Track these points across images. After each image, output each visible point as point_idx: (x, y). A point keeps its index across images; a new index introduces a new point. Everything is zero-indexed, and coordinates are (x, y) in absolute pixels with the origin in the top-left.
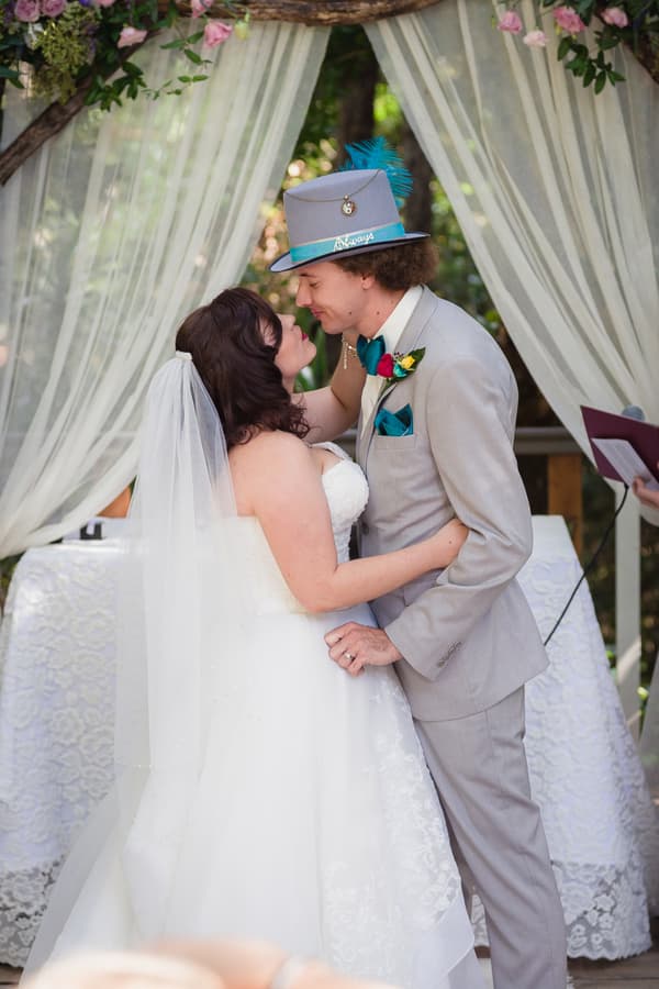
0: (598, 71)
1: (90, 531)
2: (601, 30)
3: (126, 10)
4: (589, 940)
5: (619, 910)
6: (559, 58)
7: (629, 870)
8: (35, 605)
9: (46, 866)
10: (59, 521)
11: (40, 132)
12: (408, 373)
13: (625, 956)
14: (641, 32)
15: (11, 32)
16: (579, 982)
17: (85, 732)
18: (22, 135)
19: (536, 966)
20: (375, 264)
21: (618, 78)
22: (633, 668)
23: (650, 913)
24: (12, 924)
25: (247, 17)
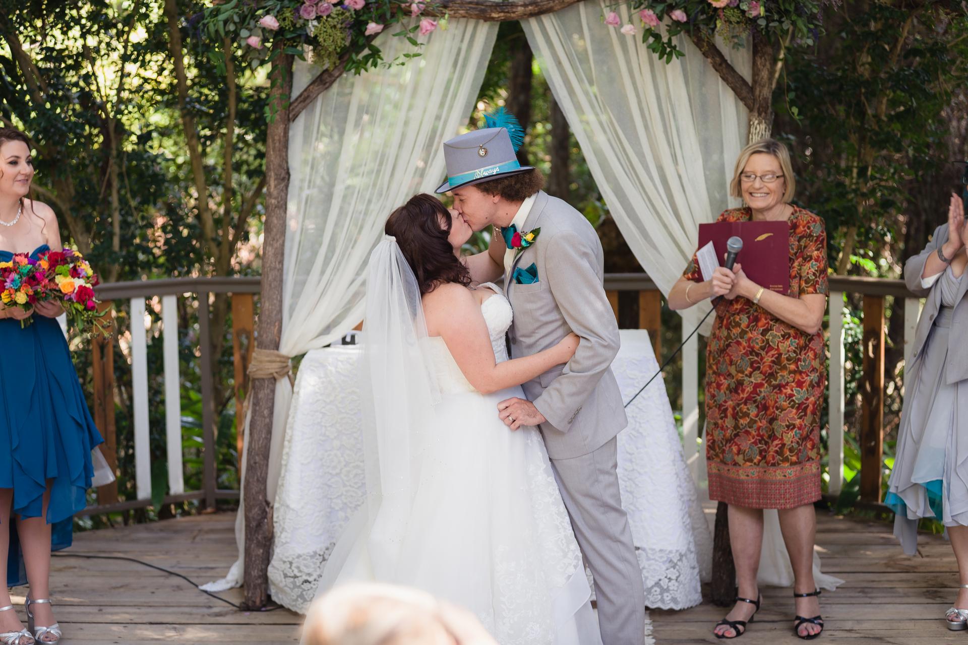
0: (668, 50)
1: (348, 339)
2: (670, 24)
3: (370, 12)
4: (662, 597)
5: (681, 578)
6: (644, 42)
7: (688, 553)
8: (314, 386)
9: (321, 550)
10: (328, 333)
11: (316, 88)
12: (531, 244)
13: (686, 608)
14: (695, 25)
15: (298, 26)
16: (656, 624)
17: (345, 466)
18: (305, 90)
19: (626, 612)
20: (500, 187)
21: (680, 54)
22: (693, 426)
23: (701, 581)
24: (299, 587)
25: (447, 16)
